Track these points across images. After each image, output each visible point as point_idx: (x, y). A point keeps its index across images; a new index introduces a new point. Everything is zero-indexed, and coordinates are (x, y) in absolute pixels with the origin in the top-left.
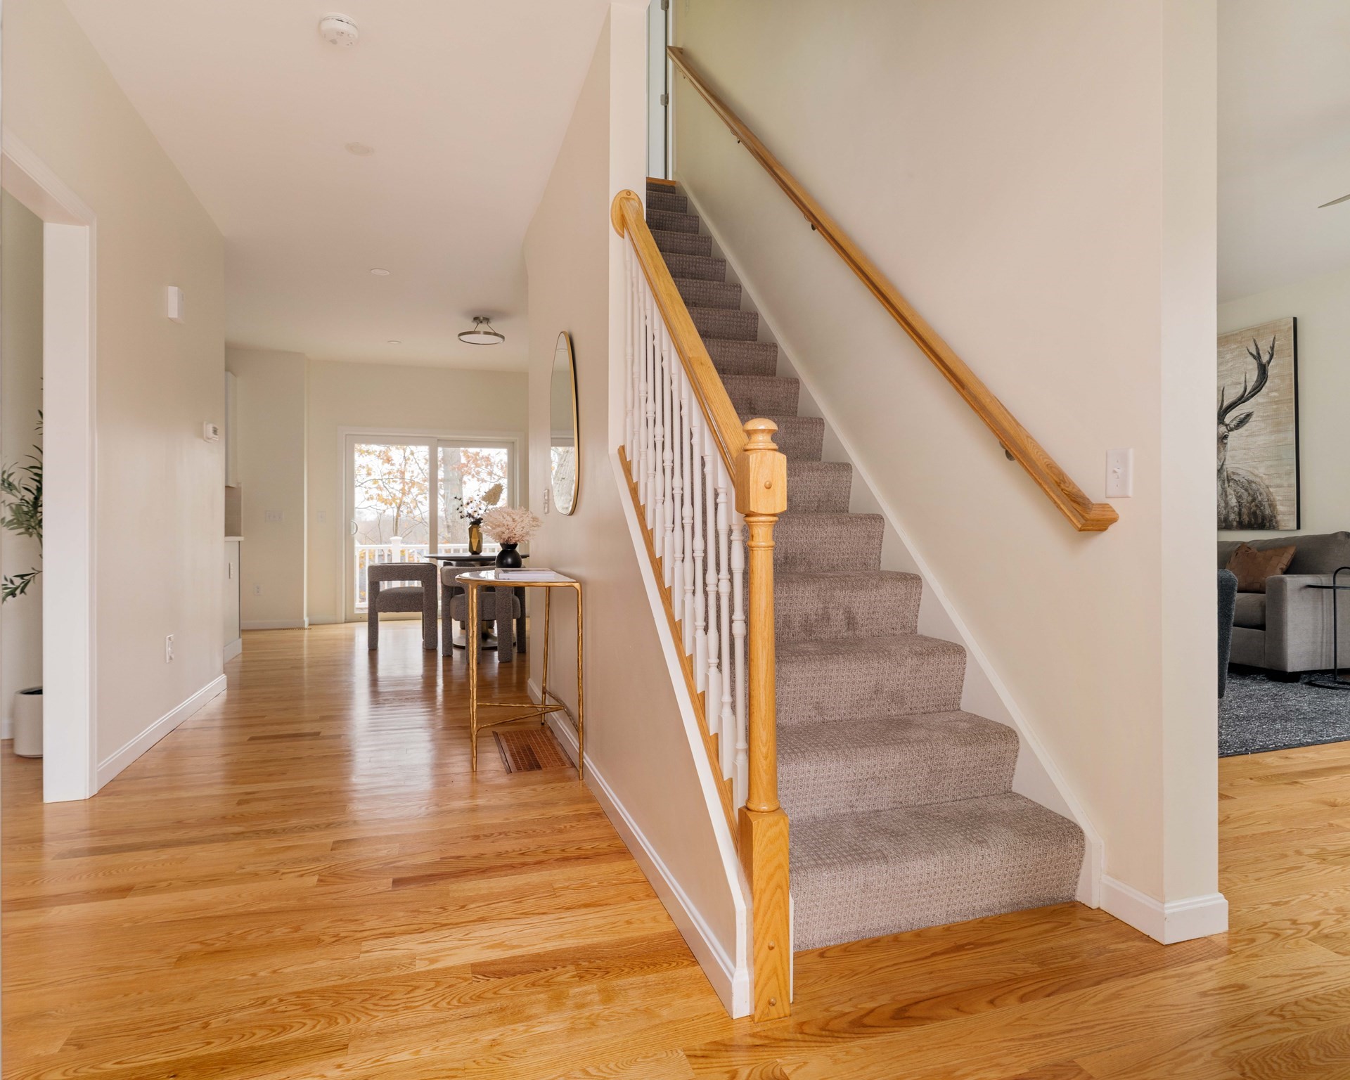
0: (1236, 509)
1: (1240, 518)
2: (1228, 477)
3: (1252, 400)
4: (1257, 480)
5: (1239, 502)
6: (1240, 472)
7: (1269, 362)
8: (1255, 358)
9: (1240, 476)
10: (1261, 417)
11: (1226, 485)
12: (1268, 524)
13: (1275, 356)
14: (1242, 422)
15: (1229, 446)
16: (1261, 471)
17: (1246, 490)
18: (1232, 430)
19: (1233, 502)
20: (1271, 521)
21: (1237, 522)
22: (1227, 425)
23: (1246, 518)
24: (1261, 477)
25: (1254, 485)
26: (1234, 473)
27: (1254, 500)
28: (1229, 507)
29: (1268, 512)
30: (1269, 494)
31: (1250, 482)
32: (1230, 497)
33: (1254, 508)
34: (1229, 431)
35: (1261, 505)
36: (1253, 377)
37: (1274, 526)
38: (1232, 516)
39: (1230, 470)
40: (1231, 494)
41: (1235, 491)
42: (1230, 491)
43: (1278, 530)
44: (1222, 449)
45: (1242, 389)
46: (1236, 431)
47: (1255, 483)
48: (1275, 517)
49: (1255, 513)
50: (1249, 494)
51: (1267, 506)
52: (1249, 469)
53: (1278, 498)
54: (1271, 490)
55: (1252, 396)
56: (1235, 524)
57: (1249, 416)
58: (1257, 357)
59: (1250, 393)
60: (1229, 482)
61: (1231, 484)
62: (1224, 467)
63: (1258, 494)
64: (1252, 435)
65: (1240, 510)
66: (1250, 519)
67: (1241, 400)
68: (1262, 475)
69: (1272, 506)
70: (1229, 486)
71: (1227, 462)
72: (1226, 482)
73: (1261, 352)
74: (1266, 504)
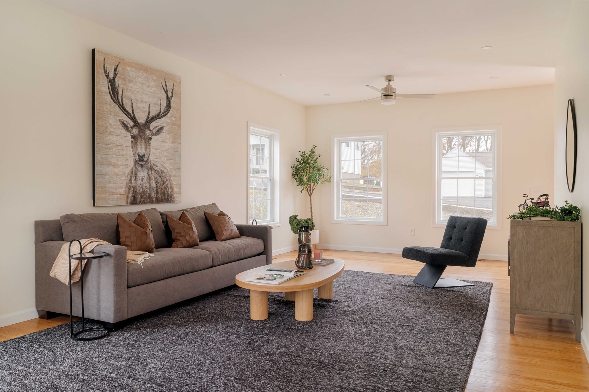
0: (155, 189)
1: (157, 196)
2: (151, 167)
3: (164, 118)
4: (165, 171)
5: (156, 185)
6: (158, 164)
7: (171, 98)
8: (165, 92)
9: (158, 167)
10: (168, 131)
11: (150, 172)
12: (170, 199)
13: (174, 96)
14: (159, 131)
15: (152, 145)
16: (167, 165)
17: (160, 177)
18: (153, 135)
19: (154, 184)
20: (171, 197)
21: (155, 198)
22: (151, 131)
23: (160, 196)
24: (167, 170)
25: (164, 174)
26: (154, 165)
27: (164, 184)
28: (152, 188)
29: (170, 191)
30: (171, 180)
31: (162, 172)
32: (152, 181)
33: (164, 189)
34: (152, 135)
35: (167, 187)
36: (164, 103)
37: (172, 201)
38: (153, 194)
39: (153, 162)
40: (152, 179)
41: (154, 177)
42: (152, 177)
43: (174, 203)
44: (148, 146)
45: (159, 109)
46: (156, 136)
47: (164, 173)
48: (173, 195)
49: (164, 192)
50: (161, 179)
51: (169, 188)
52: (162, 163)
53: (174, 183)
54: (172, 178)
55: (164, 116)
56: (154, 199)
57: (162, 128)
58: (166, 92)
59: (163, 113)
60: (151, 171)
61: (153, 172)
62: (149, 160)
63: (166, 180)
64: (163, 141)
65: (157, 190)
66: (162, 196)
67: (158, 117)
68: (167, 168)
69: (172, 188)
70: (151, 173)
71: (151, 157)
72: (150, 170)
73: (168, 89)
74: (169, 186)
